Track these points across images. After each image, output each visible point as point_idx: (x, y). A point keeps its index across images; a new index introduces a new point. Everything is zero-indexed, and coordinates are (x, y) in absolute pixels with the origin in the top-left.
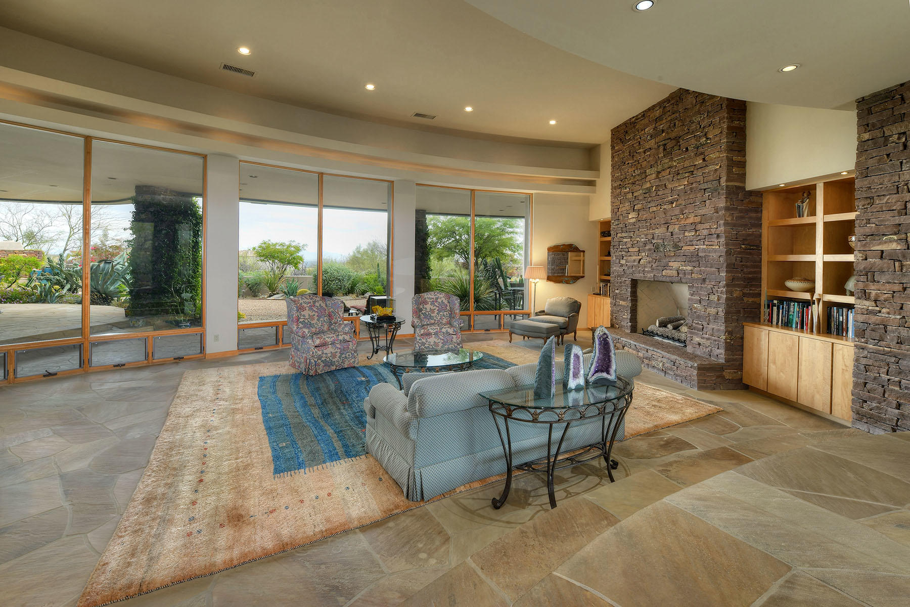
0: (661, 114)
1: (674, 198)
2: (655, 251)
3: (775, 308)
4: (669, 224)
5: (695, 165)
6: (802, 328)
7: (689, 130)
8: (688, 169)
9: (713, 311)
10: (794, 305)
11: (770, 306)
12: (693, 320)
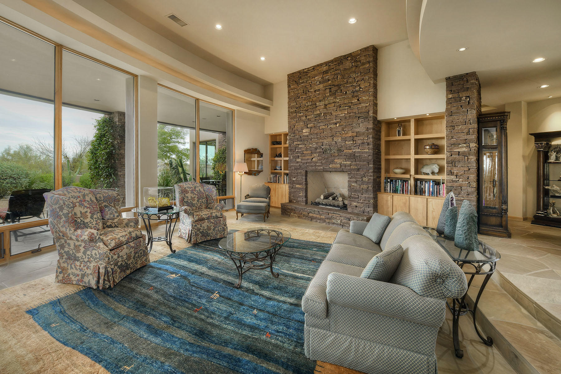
0: (327, 69)
1: (337, 121)
2: (324, 153)
3: (389, 184)
4: (334, 137)
5: (352, 103)
6: (403, 193)
7: (347, 81)
8: (347, 105)
9: (365, 186)
10: (399, 181)
11: (386, 183)
12: (352, 193)
